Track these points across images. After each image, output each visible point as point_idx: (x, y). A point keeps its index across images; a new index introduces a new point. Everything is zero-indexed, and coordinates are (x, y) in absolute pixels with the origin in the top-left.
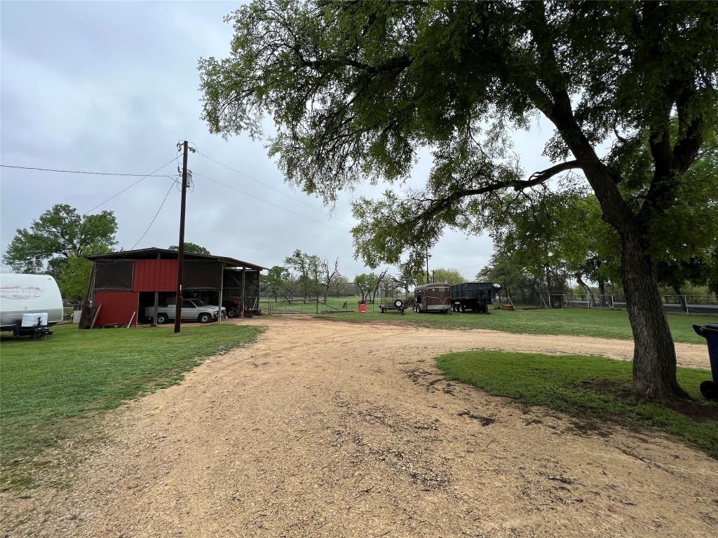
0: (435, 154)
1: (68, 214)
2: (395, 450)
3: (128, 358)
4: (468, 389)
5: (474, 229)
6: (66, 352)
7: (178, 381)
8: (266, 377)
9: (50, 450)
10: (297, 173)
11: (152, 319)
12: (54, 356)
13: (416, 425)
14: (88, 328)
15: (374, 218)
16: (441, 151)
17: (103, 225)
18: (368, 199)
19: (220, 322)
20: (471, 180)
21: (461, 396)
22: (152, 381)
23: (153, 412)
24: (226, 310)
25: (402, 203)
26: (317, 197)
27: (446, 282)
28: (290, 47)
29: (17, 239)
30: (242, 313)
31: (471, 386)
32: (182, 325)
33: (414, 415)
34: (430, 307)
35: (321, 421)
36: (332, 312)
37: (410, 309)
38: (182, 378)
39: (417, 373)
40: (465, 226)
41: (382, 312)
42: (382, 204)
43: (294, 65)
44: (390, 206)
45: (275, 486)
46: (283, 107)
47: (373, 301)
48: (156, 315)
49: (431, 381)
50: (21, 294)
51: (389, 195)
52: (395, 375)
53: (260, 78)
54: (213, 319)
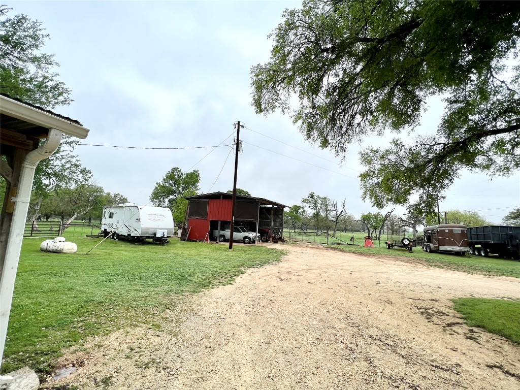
0: (447, 100)
1: (177, 172)
2: (409, 382)
3: (204, 262)
4: (498, 341)
5: (500, 170)
6: (175, 254)
7: (231, 282)
8: (289, 289)
9: (167, 311)
10: (315, 134)
11: (217, 238)
12: (169, 256)
13: (432, 363)
14: (184, 240)
15: (381, 164)
16: (454, 96)
17: (193, 178)
18: (375, 148)
19: (257, 244)
20: (495, 120)
21: (489, 346)
22: (217, 279)
23: (218, 300)
24: (261, 236)
25: (410, 149)
26: (330, 150)
27: (462, 224)
28: (311, 42)
29: (156, 188)
30: (271, 239)
31: (503, 338)
32: (234, 244)
33: (429, 352)
34: (442, 248)
35: (335, 335)
36: (341, 244)
37: (419, 248)
38: (234, 280)
39: (430, 311)
40: (487, 167)
41: (389, 248)
42: (389, 152)
43: (314, 54)
44: (397, 153)
45: (299, 378)
46: (305, 86)
47: (379, 238)
48: (219, 236)
49: (449, 322)
50: (157, 218)
51: (396, 143)
52: (405, 309)
53: (289, 70)
54: (252, 242)
